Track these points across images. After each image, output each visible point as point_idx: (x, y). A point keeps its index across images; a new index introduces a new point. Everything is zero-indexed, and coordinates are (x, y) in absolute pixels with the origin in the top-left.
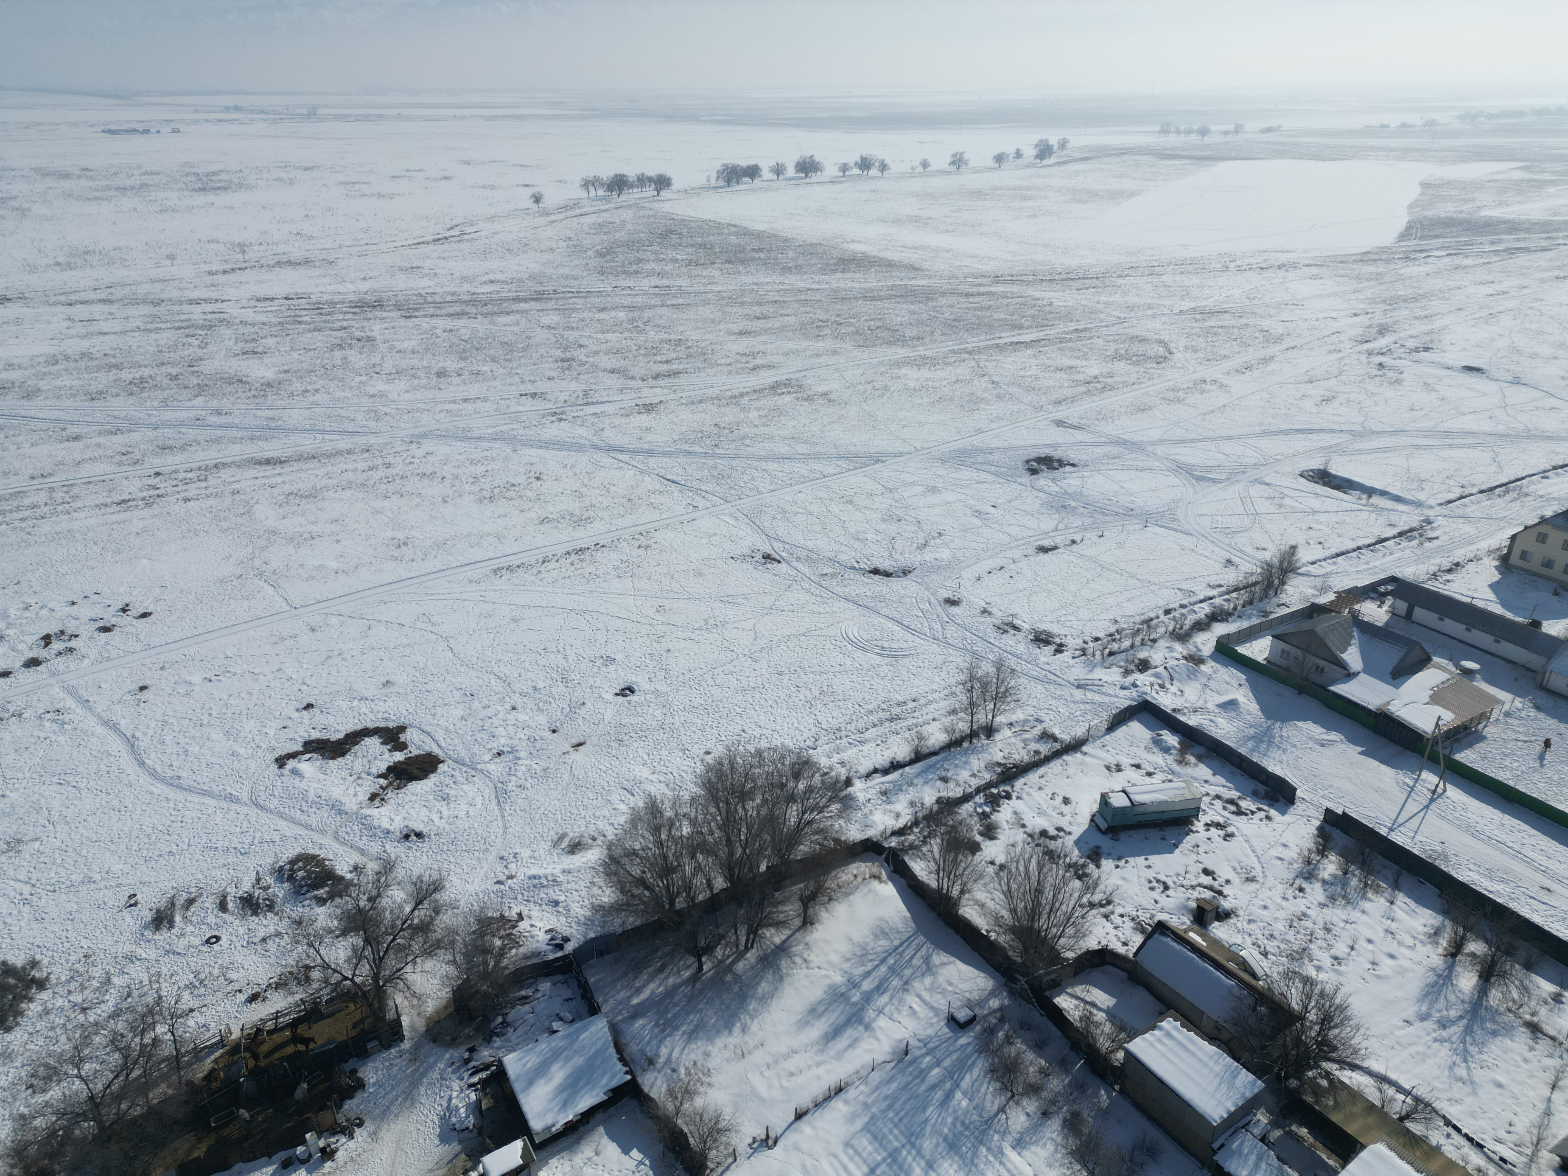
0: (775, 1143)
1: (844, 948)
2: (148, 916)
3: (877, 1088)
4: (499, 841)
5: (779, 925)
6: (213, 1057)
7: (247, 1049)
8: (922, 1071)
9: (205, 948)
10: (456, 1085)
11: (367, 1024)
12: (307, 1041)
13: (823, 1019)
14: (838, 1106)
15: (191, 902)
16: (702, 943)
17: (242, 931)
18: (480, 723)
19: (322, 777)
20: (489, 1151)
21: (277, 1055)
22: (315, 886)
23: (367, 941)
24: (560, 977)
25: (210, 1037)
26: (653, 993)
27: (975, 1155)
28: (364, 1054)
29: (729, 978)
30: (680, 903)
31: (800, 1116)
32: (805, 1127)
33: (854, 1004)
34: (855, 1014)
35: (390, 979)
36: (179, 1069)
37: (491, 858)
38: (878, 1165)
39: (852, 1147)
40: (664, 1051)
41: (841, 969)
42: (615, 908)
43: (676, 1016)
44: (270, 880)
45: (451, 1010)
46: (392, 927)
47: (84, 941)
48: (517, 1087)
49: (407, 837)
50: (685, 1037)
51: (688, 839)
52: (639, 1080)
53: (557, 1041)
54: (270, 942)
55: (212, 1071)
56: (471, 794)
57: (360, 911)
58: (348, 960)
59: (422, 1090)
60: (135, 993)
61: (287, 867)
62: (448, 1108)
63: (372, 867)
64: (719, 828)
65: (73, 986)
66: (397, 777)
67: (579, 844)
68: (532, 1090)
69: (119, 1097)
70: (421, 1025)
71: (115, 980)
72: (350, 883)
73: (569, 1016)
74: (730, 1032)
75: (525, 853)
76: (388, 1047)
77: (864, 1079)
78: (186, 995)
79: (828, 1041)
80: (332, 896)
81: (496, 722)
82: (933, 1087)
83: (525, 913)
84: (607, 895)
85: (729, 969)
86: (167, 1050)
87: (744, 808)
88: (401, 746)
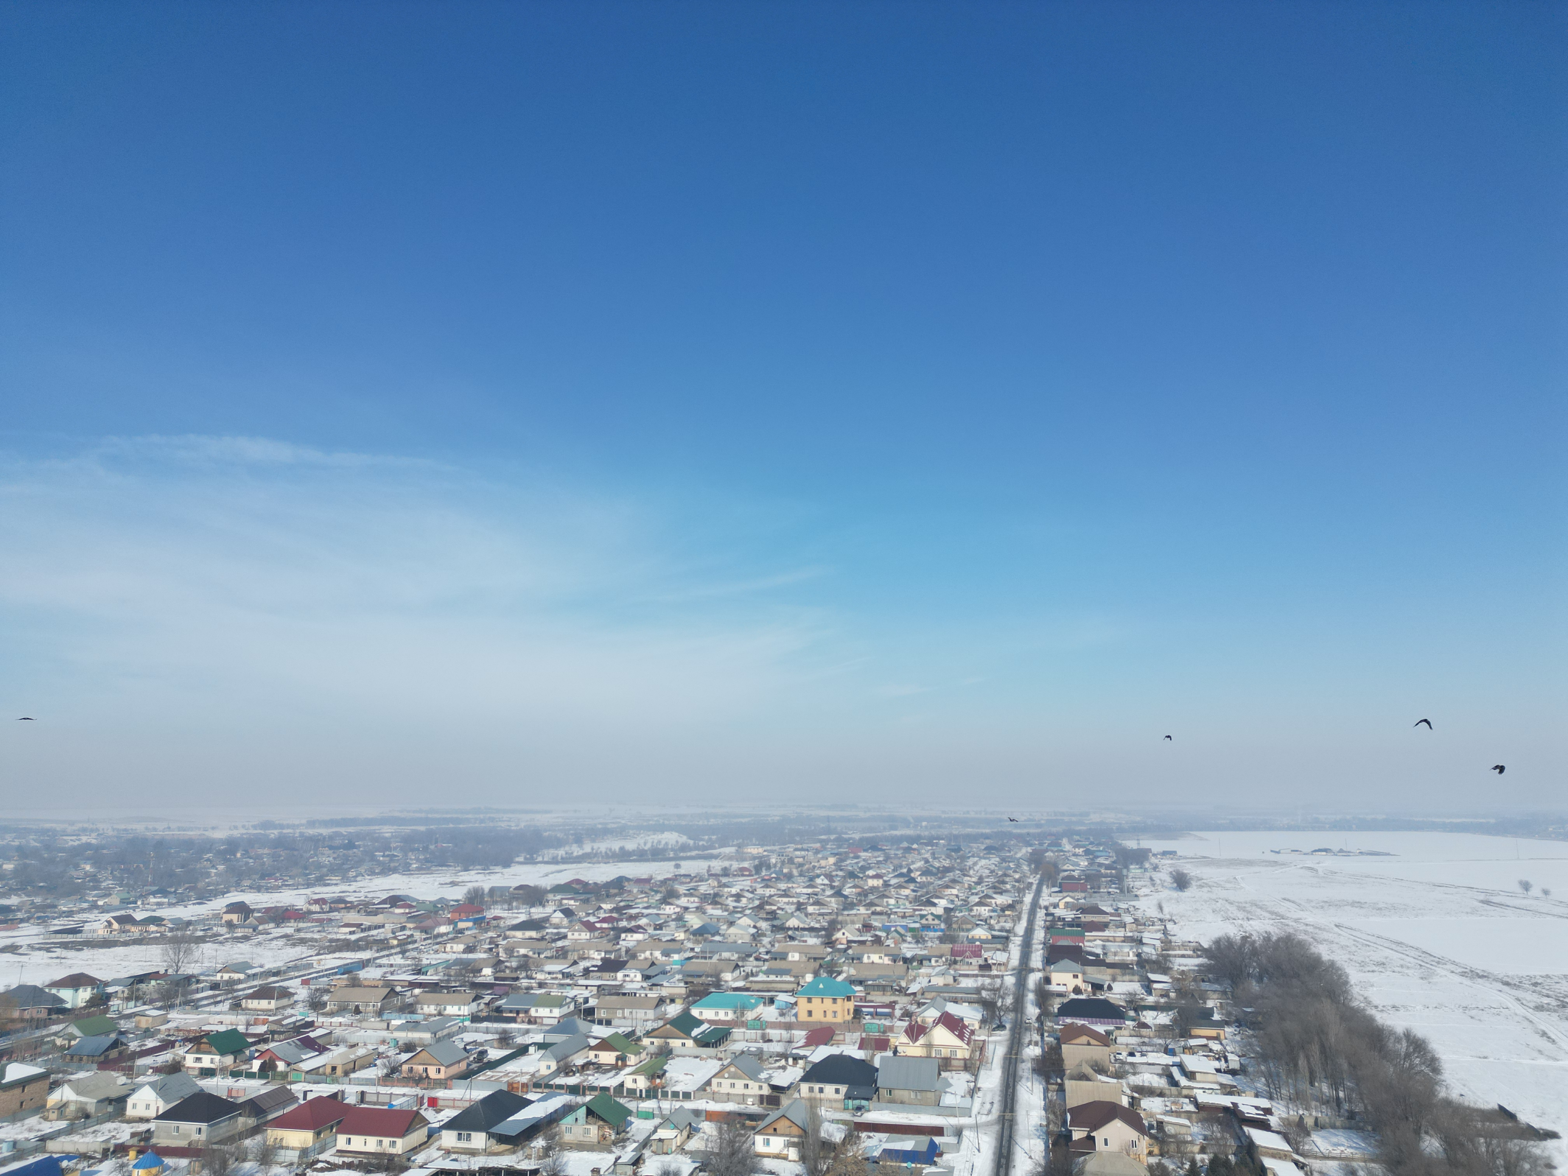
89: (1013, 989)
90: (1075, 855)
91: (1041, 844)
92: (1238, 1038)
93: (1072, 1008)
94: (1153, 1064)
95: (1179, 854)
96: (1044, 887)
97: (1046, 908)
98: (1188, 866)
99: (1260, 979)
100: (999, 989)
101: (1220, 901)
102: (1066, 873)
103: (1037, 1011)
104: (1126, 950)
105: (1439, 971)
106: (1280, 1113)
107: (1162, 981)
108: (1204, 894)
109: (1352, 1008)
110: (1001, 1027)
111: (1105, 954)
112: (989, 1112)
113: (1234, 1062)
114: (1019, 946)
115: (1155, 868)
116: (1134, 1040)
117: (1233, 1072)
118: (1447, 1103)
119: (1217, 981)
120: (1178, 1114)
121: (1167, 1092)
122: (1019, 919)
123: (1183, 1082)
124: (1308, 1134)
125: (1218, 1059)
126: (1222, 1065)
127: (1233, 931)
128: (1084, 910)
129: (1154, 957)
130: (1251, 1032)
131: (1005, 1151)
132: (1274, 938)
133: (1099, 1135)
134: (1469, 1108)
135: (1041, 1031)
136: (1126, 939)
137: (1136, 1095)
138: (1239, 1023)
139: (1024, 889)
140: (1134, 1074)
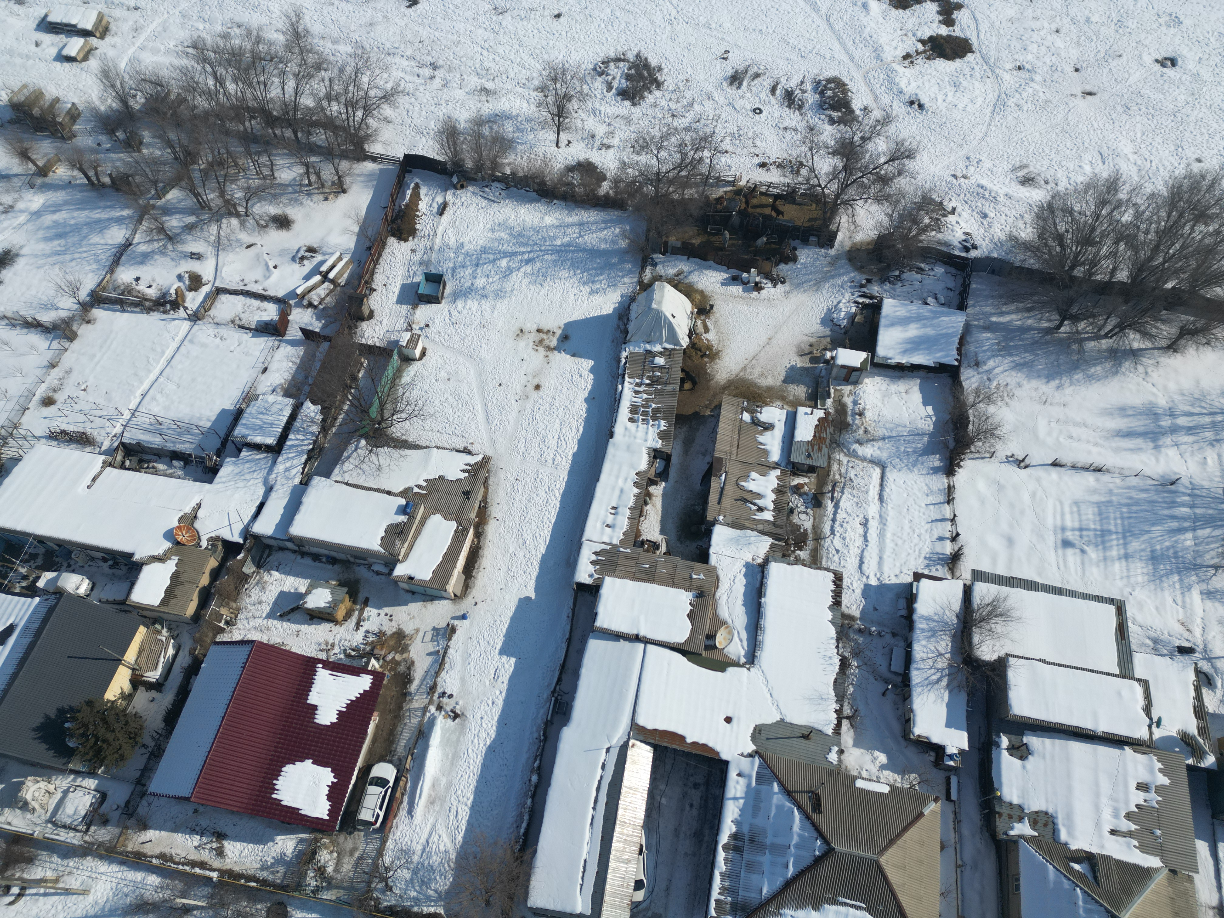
0: (1026, 467)
1: (1187, 384)
2: (730, 72)
3: (1129, 488)
4: (975, 143)
5: (1146, 335)
6: (725, 189)
7: (745, 196)
8: (1175, 502)
9: (751, 114)
10: (848, 296)
11: (817, 224)
12: (779, 212)
13: (1126, 420)
14: (1090, 478)
15: (757, 75)
16: (1074, 310)
17: (776, 114)
18: (1022, 31)
19: (881, 20)
20: (844, 347)
21: (759, 210)
22: (834, 108)
23: (845, 168)
24: (953, 270)
25: (728, 176)
26: (1011, 321)
27: (1167, 575)
28: (806, 242)
29: (1075, 347)
30: (1078, 272)
31: (1055, 464)
32: (1054, 473)
33: (1160, 427)
34: (1153, 433)
35: (845, 203)
36: (705, 185)
37: (960, 153)
38: (1088, 530)
39: (1078, 507)
40: (991, 363)
41: (1170, 397)
42: (1026, 246)
43: (1015, 347)
44: (808, 86)
45: (870, 247)
46: (866, 167)
47: (690, 70)
48: (883, 322)
49: (912, 103)
50: (1012, 365)
51: (1123, 226)
52: (962, 369)
53: (924, 311)
54: (788, 132)
55: (721, 198)
56: (977, 92)
57: (852, 143)
58: (827, 174)
59: (827, 286)
60: (702, 121)
61: (824, 83)
62: (836, 306)
63: (877, 114)
64: (1157, 232)
65: (674, 96)
66: (932, 49)
67: (1032, 179)
68: (891, 329)
69: (671, 182)
70: (848, 245)
71: (696, 106)
72: (855, 119)
73: (942, 300)
74: (1048, 382)
75: (987, 164)
76: (822, 246)
77: (1123, 475)
78: (728, 139)
79: (1117, 435)
80: (840, 121)
81: (1036, 37)
82: (1173, 517)
83: (958, 210)
84: (1027, 233)
85: (1081, 341)
86: (704, 169)
87: (1192, 228)
88: (949, 22)
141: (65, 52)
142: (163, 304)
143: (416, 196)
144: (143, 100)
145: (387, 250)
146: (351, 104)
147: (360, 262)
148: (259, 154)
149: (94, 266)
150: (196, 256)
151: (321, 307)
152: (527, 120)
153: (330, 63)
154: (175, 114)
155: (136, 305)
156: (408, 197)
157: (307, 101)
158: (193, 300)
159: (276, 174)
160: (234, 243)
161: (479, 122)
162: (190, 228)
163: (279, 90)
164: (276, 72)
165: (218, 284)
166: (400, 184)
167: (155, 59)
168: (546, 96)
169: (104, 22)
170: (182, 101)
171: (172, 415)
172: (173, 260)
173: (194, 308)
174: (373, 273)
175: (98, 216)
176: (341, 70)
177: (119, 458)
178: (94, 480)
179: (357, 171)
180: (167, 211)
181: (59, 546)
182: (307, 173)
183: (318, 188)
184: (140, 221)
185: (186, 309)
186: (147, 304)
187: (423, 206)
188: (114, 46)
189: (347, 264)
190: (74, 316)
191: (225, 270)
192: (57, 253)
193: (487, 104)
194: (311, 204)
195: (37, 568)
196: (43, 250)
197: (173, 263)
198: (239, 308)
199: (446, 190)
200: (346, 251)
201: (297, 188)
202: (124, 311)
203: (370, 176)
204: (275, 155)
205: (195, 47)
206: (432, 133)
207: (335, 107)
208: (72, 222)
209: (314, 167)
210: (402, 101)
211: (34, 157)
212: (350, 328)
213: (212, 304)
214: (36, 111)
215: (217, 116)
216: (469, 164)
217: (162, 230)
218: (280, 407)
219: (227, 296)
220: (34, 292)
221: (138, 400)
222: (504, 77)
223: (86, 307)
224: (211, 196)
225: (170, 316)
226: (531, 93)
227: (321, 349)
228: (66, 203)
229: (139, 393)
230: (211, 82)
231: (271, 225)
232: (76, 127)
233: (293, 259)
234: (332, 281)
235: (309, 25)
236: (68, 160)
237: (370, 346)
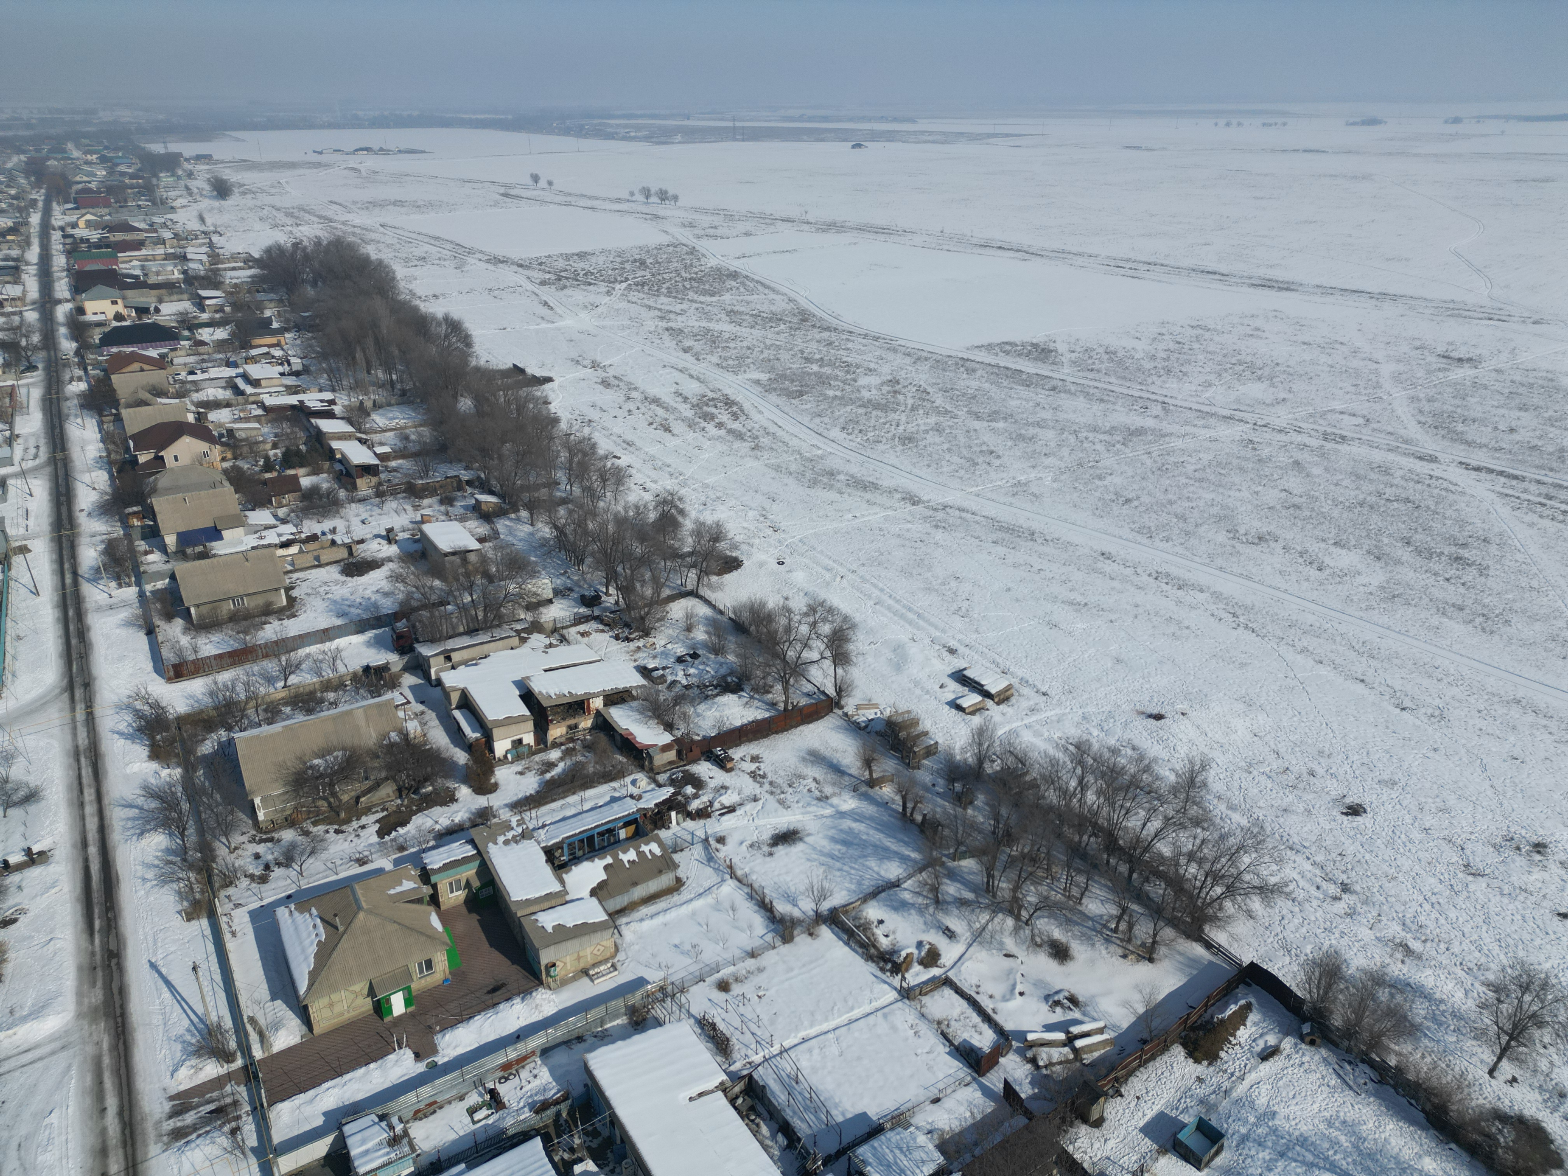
89: (38, 325)
90: (87, 163)
91: (38, 151)
92: (298, 342)
93: (115, 337)
94: (216, 379)
95: (215, 157)
96: (54, 204)
97: (62, 229)
98: (227, 171)
99: (314, 284)
100: (19, 328)
101: (267, 208)
102: (80, 186)
103: (74, 345)
104: (170, 268)
105: (470, 260)
106: (342, 401)
107: (213, 297)
108: (248, 201)
109: (399, 301)
110: (32, 368)
111: (146, 275)
112: (36, 456)
113: (297, 363)
114: (35, 275)
115: (190, 175)
116: (192, 359)
117: (297, 374)
118: (477, 369)
119: (272, 290)
120: (247, 420)
121: (234, 402)
122: (28, 243)
123: (249, 390)
124: (369, 415)
125: (282, 364)
126: (286, 368)
127: (282, 238)
128: (112, 228)
129: (202, 273)
130: (310, 335)
131: (63, 490)
132: (325, 243)
133: (168, 455)
134: (493, 370)
135: (83, 366)
136: (167, 257)
137: (202, 410)
138: (298, 327)
139: (26, 208)
140: (197, 391)
141: (959, 702)
142: (886, 961)
143: (1240, 1018)
144: (998, 768)
145: (1166, 1057)
146: (1215, 877)
147: (1122, 1050)
148: (1079, 871)
149: (853, 887)
150: (950, 934)
151: (1044, 1071)
152: (1454, 1015)
153: (1213, 824)
154: (1020, 793)
155: (862, 945)
156: (1229, 1012)
157: (1164, 848)
158: (917, 975)
159: (1084, 901)
160: (995, 943)
161: (1378, 979)
162: (962, 903)
163: (1139, 823)
164: (1147, 805)
165: (951, 974)
166: (1227, 992)
167: (1035, 740)
168: (1499, 1001)
169: (1009, 693)
170: (1034, 785)
171: (814, 1080)
172: (925, 923)
173: (912, 984)
174: (1131, 1073)
175: (889, 844)
176: (1223, 838)
177: (737, 1089)
178: (701, 1095)
179: (1180, 948)
180: (953, 875)
181: (622, 1141)
182: (1119, 918)
183: (1122, 940)
184: (921, 870)
185: (904, 978)
186: (872, 951)
187: (1243, 1034)
188: (1004, 714)
189: (1105, 1043)
190: (803, 921)
191: (967, 964)
192: (832, 857)
193: (1400, 965)
194: (1104, 952)
195: (589, 1149)
196: (824, 847)
197: (923, 927)
198: (955, 1013)
199: (1287, 1034)
200: (1114, 1027)
201: (1098, 927)
202: (847, 944)
203: (1193, 962)
204: (1095, 882)
205: (1078, 747)
206: (1303, 958)
207: (1193, 869)
208: (864, 837)
209: (1131, 916)
210: (1282, 904)
211: (874, 768)
212: (1063, 1120)
213: (931, 991)
214: (903, 735)
215: (1060, 816)
216: (1337, 1021)
217: (935, 889)
218: (924, 1156)
219: (952, 992)
220: (788, 879)
221: (796, 1041)
222: (1443, 946)
223: (820, 919)
224: (1003, 885)
225: (883, 977)
226: (1477, 985)
227: (1013, 1121)
228: (871, 818)
229: (802, 1034)
230: (1073, 783)
231: (1046, 947)
232: (925, 762)
233: (1047, 998)
234: (1075, 1051)
235: (1210, 780)
236: (899, 784)
237: (1074, 1160)
